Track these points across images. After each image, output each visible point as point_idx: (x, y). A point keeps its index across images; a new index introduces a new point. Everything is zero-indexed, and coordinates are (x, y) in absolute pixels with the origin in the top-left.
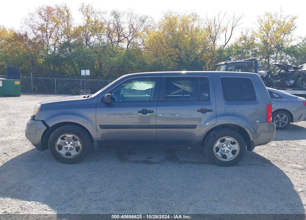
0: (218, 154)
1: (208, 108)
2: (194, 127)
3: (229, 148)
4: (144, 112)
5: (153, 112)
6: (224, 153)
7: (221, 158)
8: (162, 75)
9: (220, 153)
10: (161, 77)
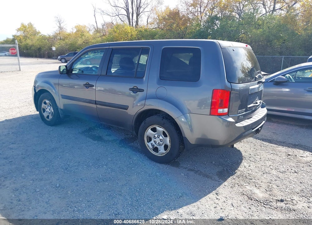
0: (149, 144)
1: (140, 87)
2: (126, 108)
3: (160, 139)
4: (88, 86)
5: (93, 86)
6: (155, 146)
7: (152, 151)
8: (110, 46)
9: (152, 144)
10: (108, 47)
